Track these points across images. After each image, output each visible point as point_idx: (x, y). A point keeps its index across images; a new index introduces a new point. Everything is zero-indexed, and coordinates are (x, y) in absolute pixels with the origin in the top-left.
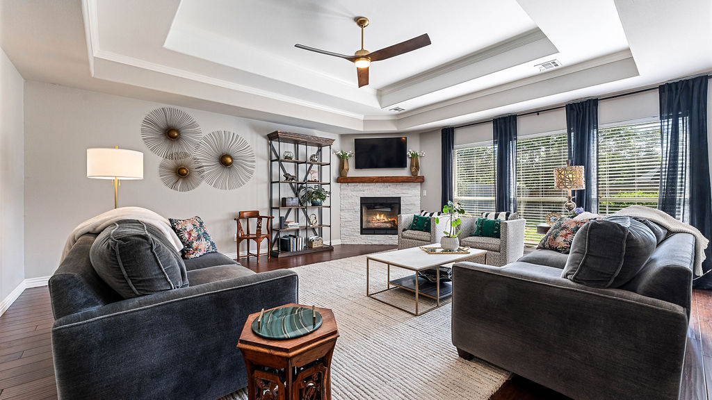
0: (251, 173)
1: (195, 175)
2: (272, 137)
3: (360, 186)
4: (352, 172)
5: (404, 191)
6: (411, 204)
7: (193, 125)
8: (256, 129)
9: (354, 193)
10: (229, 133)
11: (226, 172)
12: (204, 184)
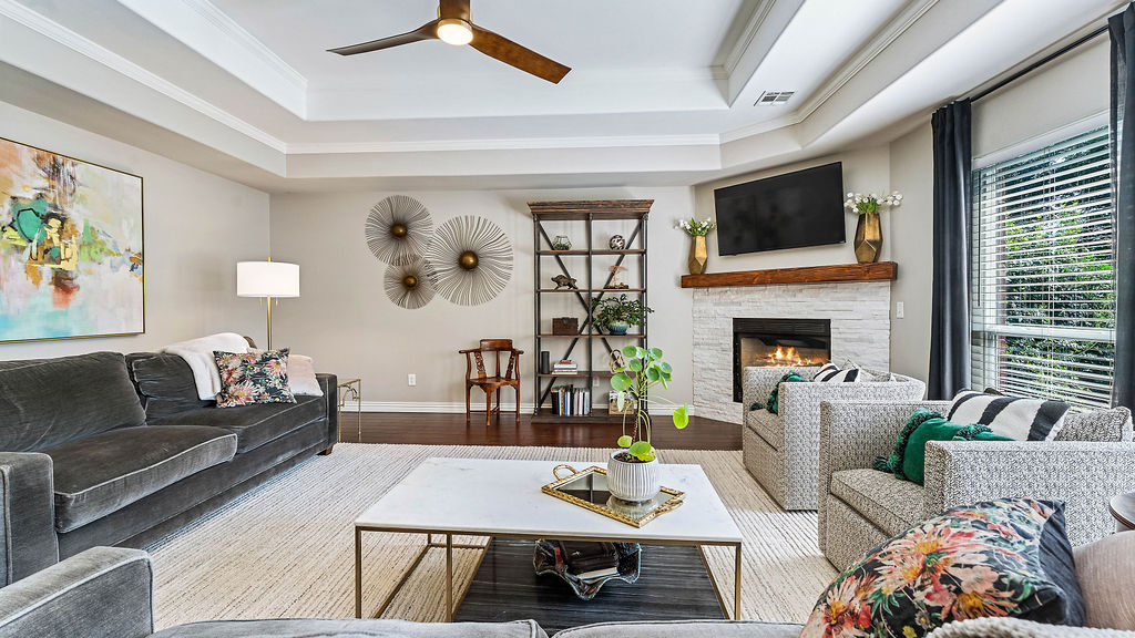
0: (508, 277)
1: (427, 286)
2: (542, 212)
3: (732, 294)
4: (719, 265)
5: (840, 305)
6: (860, 340)
7: (424, 214)
8: (513, 204)
9: (720, 310)
10: (472, 217)
11: (469, 278)
12: (437, 298)
